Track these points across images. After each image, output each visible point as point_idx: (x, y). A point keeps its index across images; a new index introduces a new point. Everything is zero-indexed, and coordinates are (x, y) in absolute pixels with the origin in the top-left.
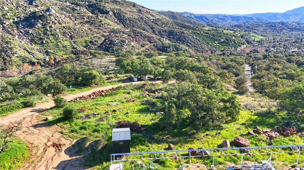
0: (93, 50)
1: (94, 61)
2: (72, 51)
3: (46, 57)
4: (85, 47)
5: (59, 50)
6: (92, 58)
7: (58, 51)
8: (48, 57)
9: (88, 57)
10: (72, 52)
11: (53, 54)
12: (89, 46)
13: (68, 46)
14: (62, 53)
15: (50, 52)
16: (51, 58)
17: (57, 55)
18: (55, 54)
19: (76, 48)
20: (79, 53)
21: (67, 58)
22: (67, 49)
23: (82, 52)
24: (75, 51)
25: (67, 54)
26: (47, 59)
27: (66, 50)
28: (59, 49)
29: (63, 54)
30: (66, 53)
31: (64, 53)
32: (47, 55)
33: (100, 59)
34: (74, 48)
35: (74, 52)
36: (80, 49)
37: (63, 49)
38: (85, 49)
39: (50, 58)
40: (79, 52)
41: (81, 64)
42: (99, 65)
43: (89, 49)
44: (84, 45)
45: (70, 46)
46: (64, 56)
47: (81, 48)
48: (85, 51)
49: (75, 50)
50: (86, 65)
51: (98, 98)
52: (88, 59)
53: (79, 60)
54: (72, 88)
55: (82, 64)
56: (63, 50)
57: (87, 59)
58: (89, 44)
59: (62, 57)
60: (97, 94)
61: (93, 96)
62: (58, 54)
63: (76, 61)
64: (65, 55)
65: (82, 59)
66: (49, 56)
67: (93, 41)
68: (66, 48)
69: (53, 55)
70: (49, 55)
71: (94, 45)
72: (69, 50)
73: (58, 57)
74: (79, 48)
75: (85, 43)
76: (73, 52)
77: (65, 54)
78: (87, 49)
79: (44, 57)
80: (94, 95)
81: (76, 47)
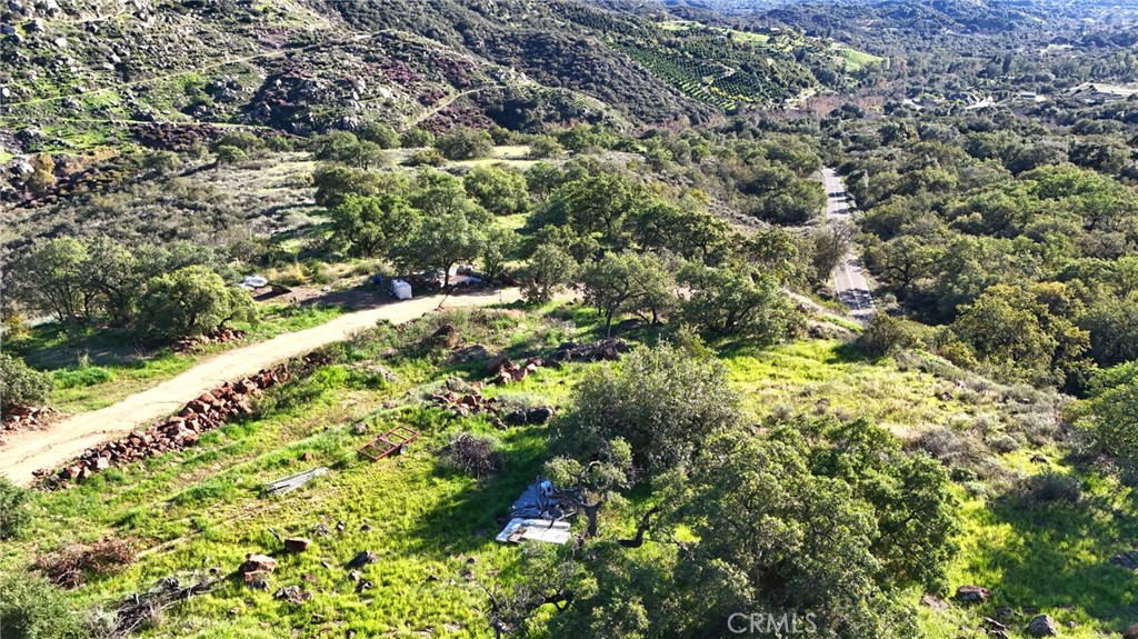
0: (223, 121)
1: (224, 180)
2: (131, 131)
3: (19, 158)
4: (188, 110)
5: (75, 124)
6: (214, 166)
7: (71, 129)
8: (27, 157)
9: (200, 162)
10: (135, 135)
11: (52, 142)
12: (204, 108)
13: (115, 110)
14: (88, 138)
15: (37, 135)
16: (41, 162)
17: (68, 147)
18: (60, 143)
19: (148, 118)
20: (165, 137)
21: (111, 160)
22: (111, 123)
23: (176, 132)
24: (145, 128)
25: (111, 144)
26: (27, 168)
27: (106, 124)
28: (72, 120)
29: (94, 141)
30: (108, 139)
31: (100, 138)
32: (25, 150)
33: (251, 168)
34: (138, 116)
35: (144, 133)
36: (167, 120)
37: (92, 120)
38: (188, 117)
39: (39, 163)
40: (166, 132)
41: (165, 197)
42: (243, 200)
43: (207, 120)
44: (185, 101)
45: (120, 109)
46: (97, 153)
47: (169, 117)
48: (189, 128)
49: (146, 123)
50: (186, 202)
51: (215, 435)
52: (200, 169)
53: (159, 173)
54: (91, 364)
55: (169, 196)
56: (94, 128)
57: (195, 171)
58: (204, 97)
59: (91, 154)
60: (213, 407)
61: (189, 425)
62: (72, 144)
63: (145, 178)
64: (104, 146)
65: (172, 168)
66: (33, 152)
67: (219, 84)
68: (103, 115)
69: (52, 146)
70: (33, 148)
71: (227, 102)
72: (118, 124)
73: (72, 155)
74: (163, 117)
75: (188, 94)
76: (137, 131)
77: (102, 144)
78: (196, 118)
79: (10, 156)
80: (195, 423)
81: (147, 111)
